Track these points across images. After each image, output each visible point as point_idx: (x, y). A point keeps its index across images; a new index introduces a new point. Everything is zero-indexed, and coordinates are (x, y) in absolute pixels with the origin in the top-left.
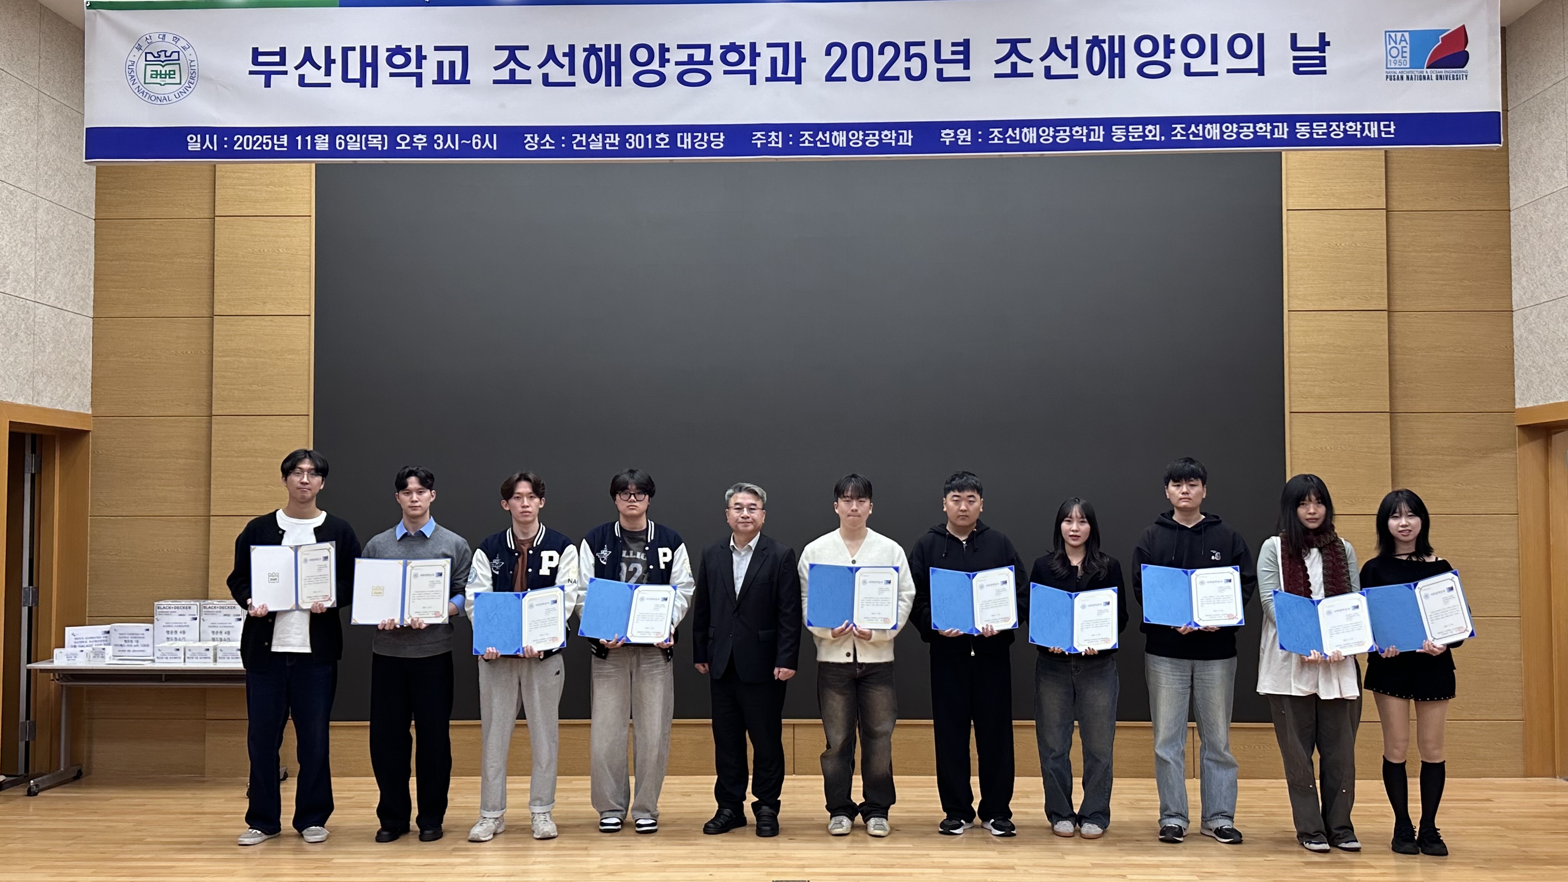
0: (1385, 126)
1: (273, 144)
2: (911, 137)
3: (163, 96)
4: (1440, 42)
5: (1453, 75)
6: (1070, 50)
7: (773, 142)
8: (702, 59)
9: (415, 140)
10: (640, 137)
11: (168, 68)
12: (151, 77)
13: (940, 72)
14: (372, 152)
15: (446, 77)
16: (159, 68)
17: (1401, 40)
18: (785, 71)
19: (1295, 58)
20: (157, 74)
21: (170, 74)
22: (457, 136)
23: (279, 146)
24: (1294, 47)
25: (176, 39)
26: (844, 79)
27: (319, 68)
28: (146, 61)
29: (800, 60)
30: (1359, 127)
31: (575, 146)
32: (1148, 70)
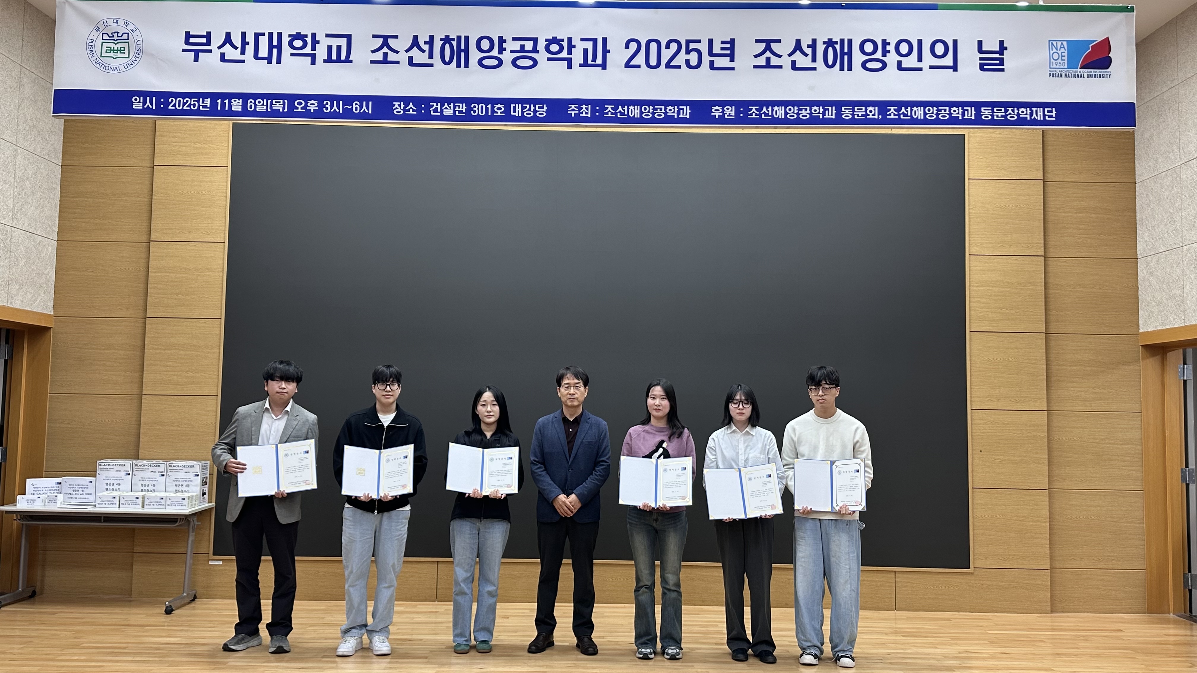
0: (1048, 112)
1: (199, 105)
2: (689, 111)
3: (115, 67)
4: (1090, 50)
5: (1100, 75)
6: (811, 49)
7: (584, 112)
8: (531, 49)
9: (309, 104)
10: (482, 107)
11: (119, 45)
12: (106, 52)
13: (712, 63)
14: (275, 113)
15: (334, 57)
16: (112, 45)
17: (1061, 47)
18: (594, 59)
19: (981, 59)
20: (111, 50)
21: (120, 50)
22: (341, 102)
23: (203, 107)
24: (980, 51)
25: (126, 23)
26: (638, 66)
27: (236, 48)
28: (103, 39)
29: (605, 51)
30: (1029, 111)
31: (432, 112)
32: (869, 65)
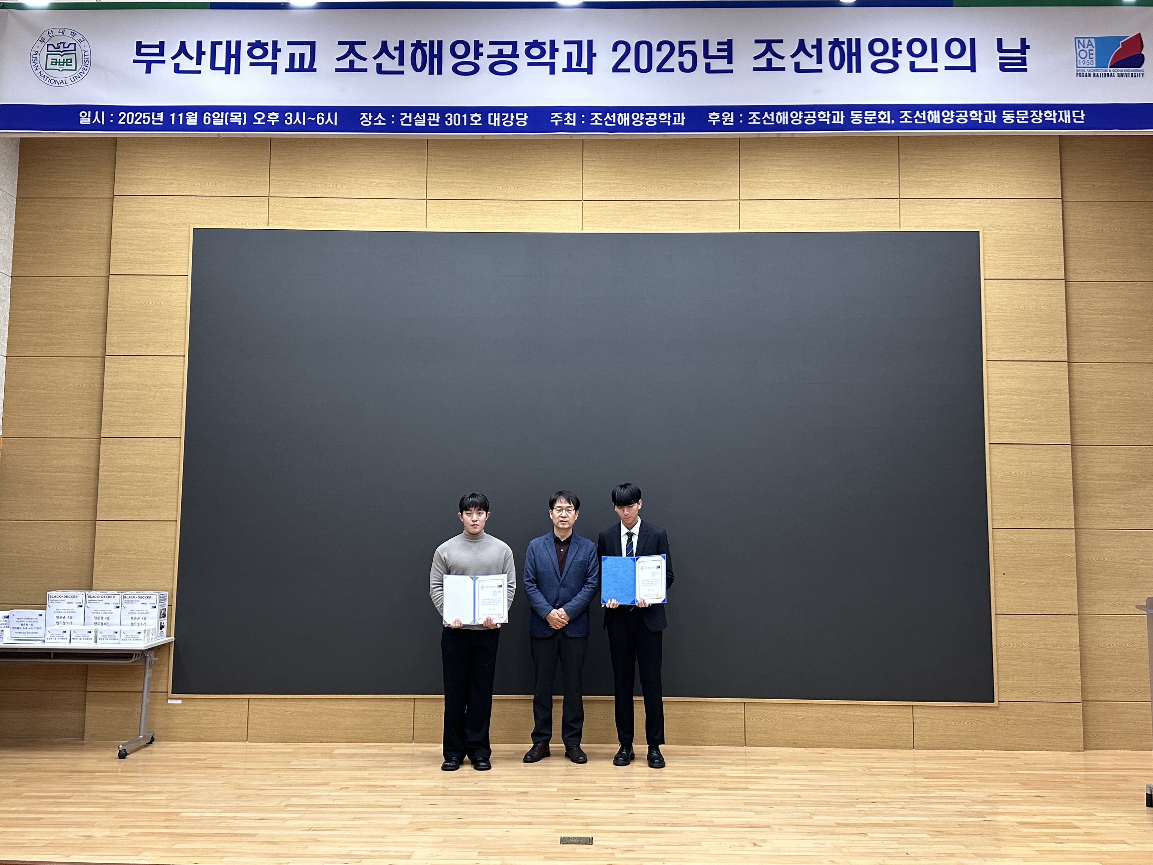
0: (1076, 114)
1: (151, 120)
2: (683, 118)
3: (61, 80)
4: (1120, 47)
5: (1132, 74)
6: (816, 49)
7: (568, 121)
8: (510, 53)
9: (269, 117)
10: (457, 116)
11: (66, 57)
12: (52, 64)
13: (708, 65)
14: (233, 127)
15: (297, 66)
16: (58, 57)
17: (1088, 45)
18: (579, 63)
19: (1001, 58)
20: (56, 62)
21: (67, 62)
22: (304, 114)
23: (156, 121)
24: (1000, 49)
25: (73, 34)
26: (628, 70)
27: (191, 58)
28: (48, 51)
29: (591, 55)
30: (1055, 114)
31: (402, 122)
32: (880, 66)
